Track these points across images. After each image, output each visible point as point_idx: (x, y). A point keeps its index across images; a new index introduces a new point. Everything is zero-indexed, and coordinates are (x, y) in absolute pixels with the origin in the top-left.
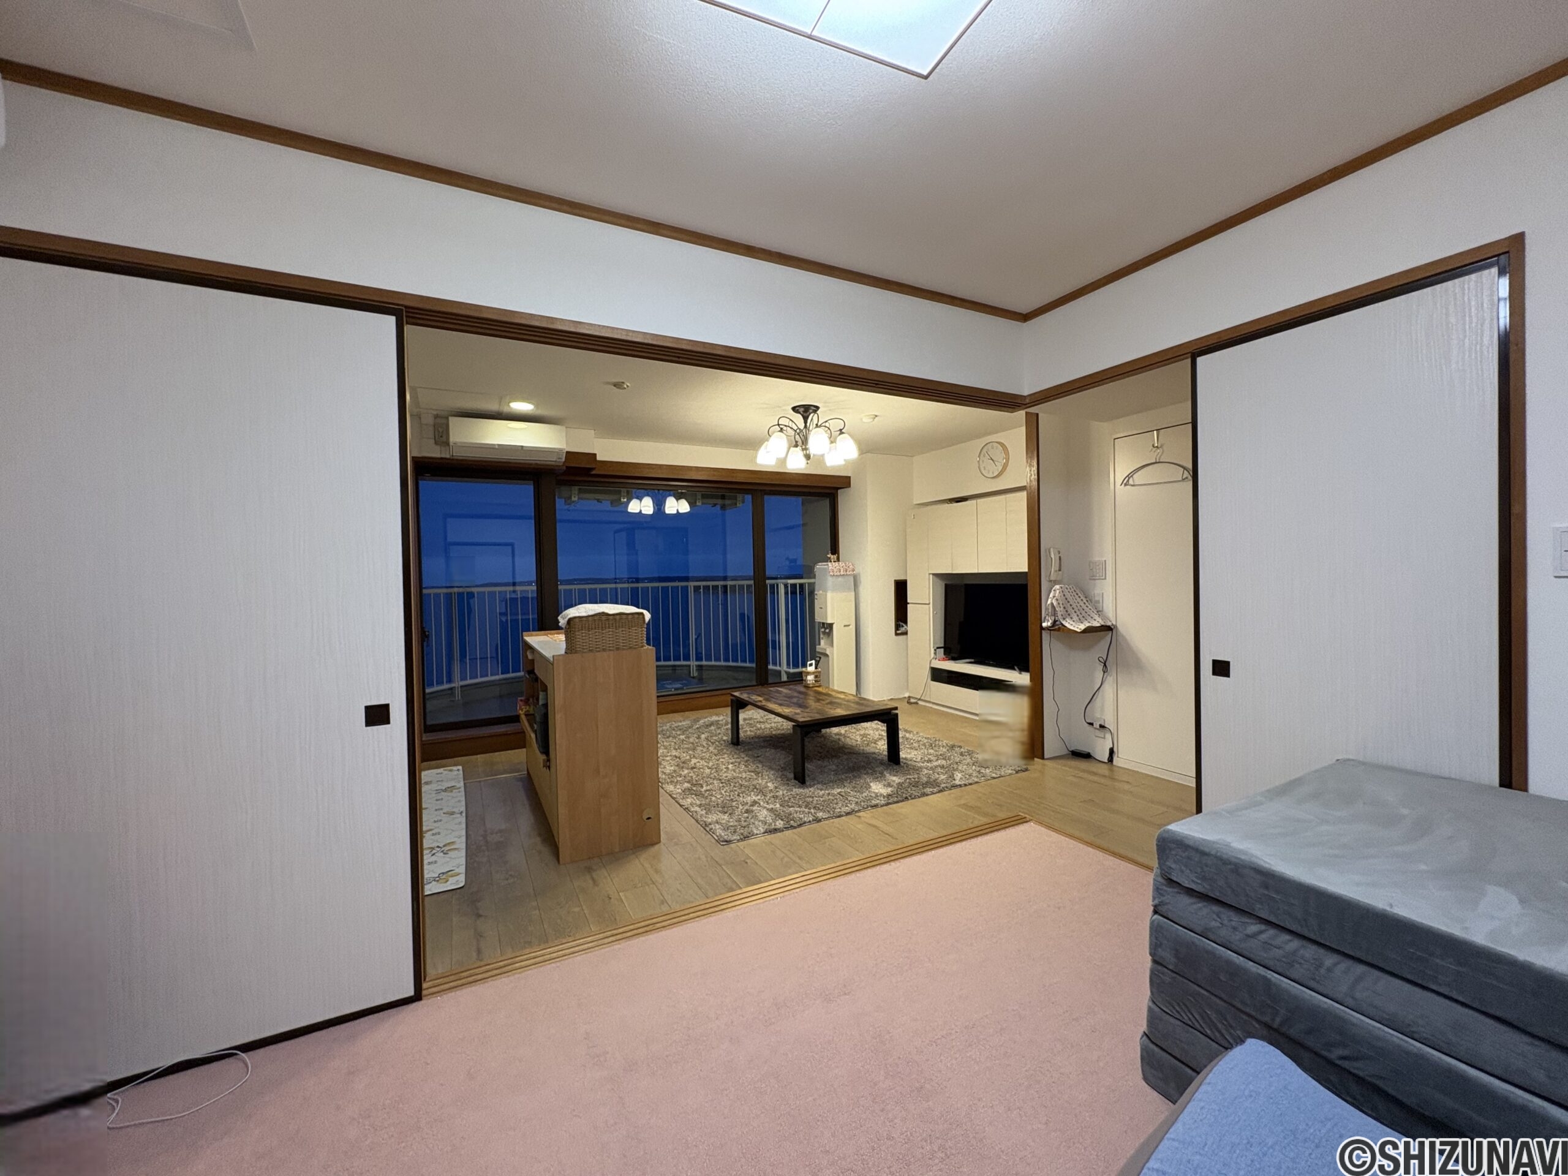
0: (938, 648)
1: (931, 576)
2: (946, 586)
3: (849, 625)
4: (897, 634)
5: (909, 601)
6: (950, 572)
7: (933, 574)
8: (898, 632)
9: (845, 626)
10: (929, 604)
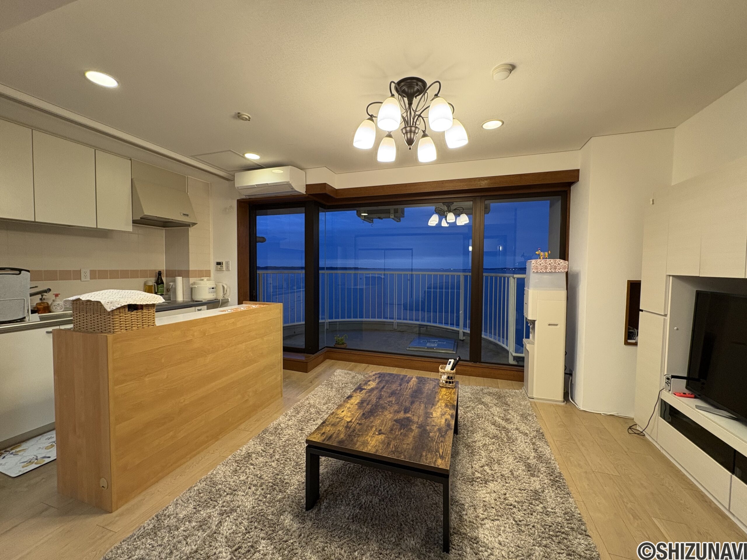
0: (673, 377)
1: (671, 278)
2: (698, 294)
3: (557, 325)
4: (626, 343)
5: (641, 308)
6: (698, 275)
7: (673, 276)
8: (629, 341)
9: (549, 325)
10: (666, 315)
